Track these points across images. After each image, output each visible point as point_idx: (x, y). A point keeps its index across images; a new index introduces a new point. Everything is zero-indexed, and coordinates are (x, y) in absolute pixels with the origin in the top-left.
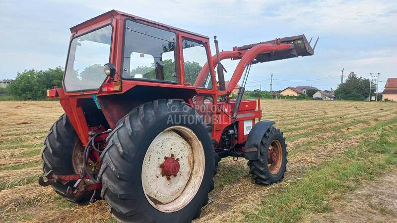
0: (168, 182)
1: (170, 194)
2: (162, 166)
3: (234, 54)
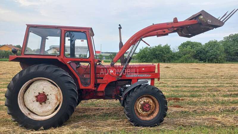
0: (41, 105)
1: (41, 112)
2: (36, 97)
3: (157, 33)
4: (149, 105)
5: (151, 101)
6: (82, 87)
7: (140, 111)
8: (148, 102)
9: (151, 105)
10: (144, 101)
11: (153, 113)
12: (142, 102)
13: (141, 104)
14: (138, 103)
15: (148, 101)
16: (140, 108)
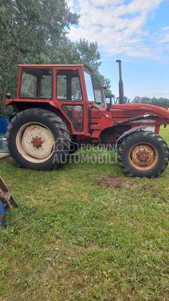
4: (147, 155)
5: (152, 154)
6: (75, 133)
7: (134, 156)
8: (148, 153)
9: (149, 158)
10: (144, 150)
11: (146, 166)
12: (142, 150)
13: (140, 150)
14: (138, 148)
15: (148, 151)
16: (136, 154)
